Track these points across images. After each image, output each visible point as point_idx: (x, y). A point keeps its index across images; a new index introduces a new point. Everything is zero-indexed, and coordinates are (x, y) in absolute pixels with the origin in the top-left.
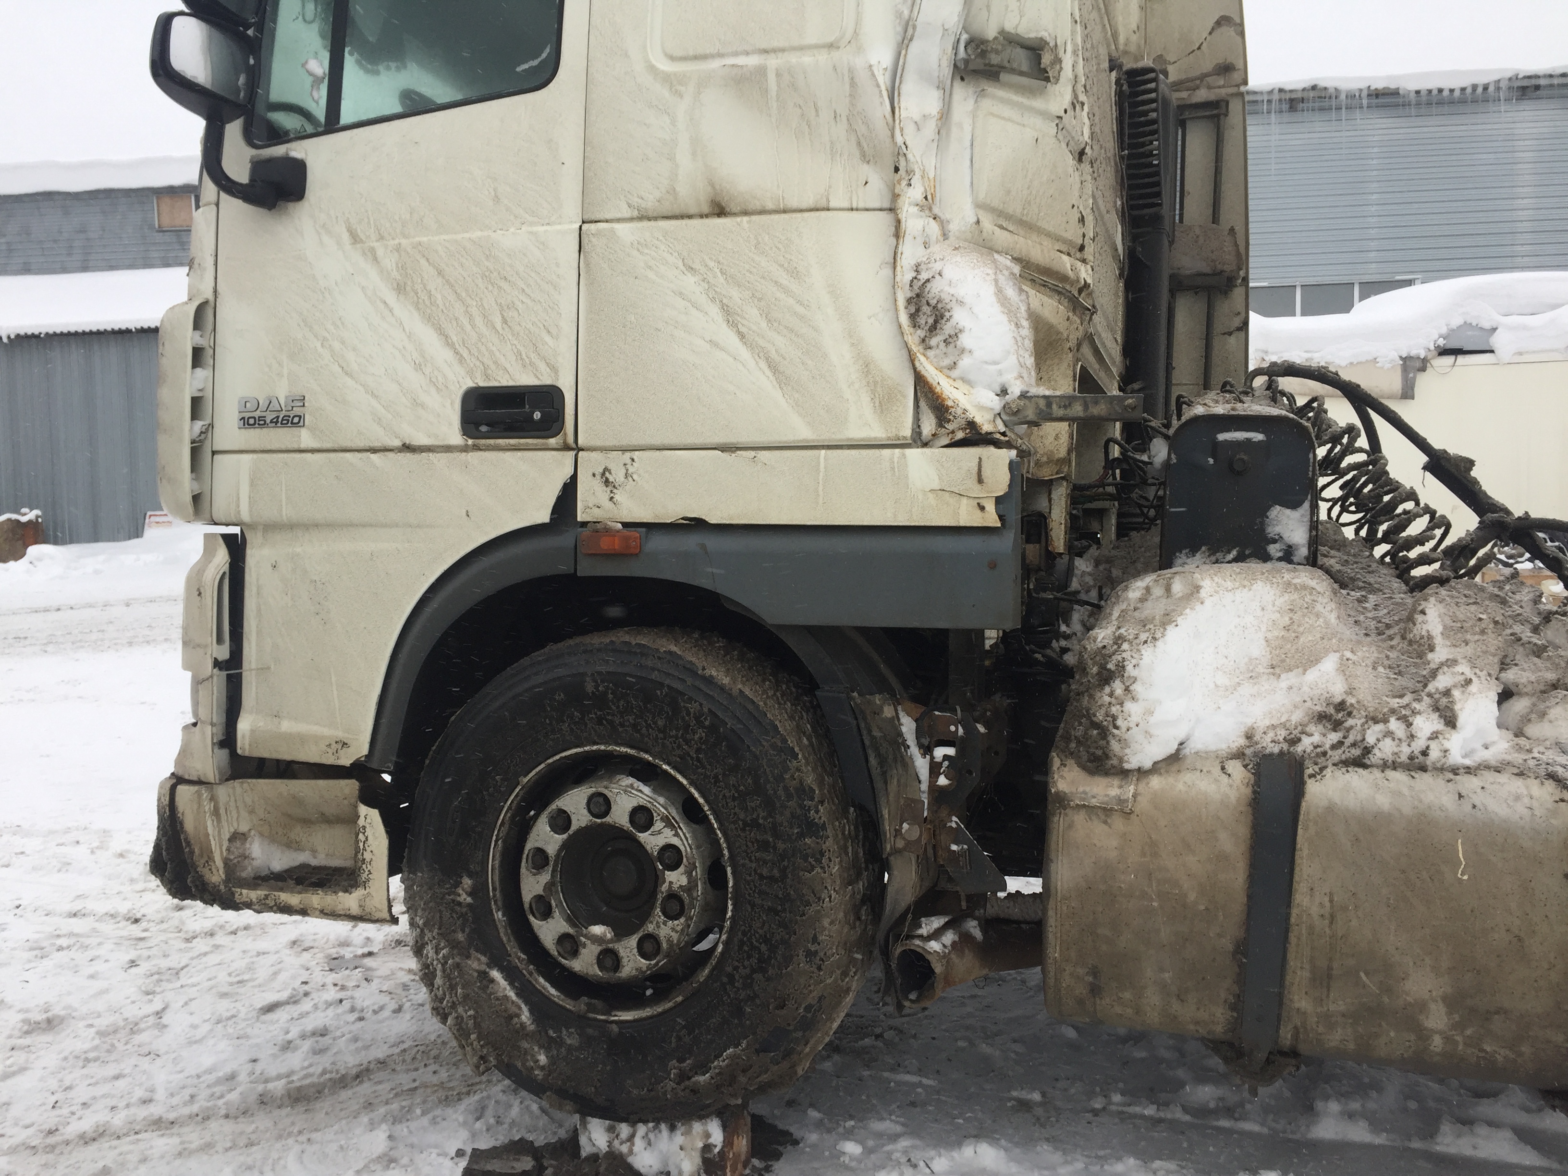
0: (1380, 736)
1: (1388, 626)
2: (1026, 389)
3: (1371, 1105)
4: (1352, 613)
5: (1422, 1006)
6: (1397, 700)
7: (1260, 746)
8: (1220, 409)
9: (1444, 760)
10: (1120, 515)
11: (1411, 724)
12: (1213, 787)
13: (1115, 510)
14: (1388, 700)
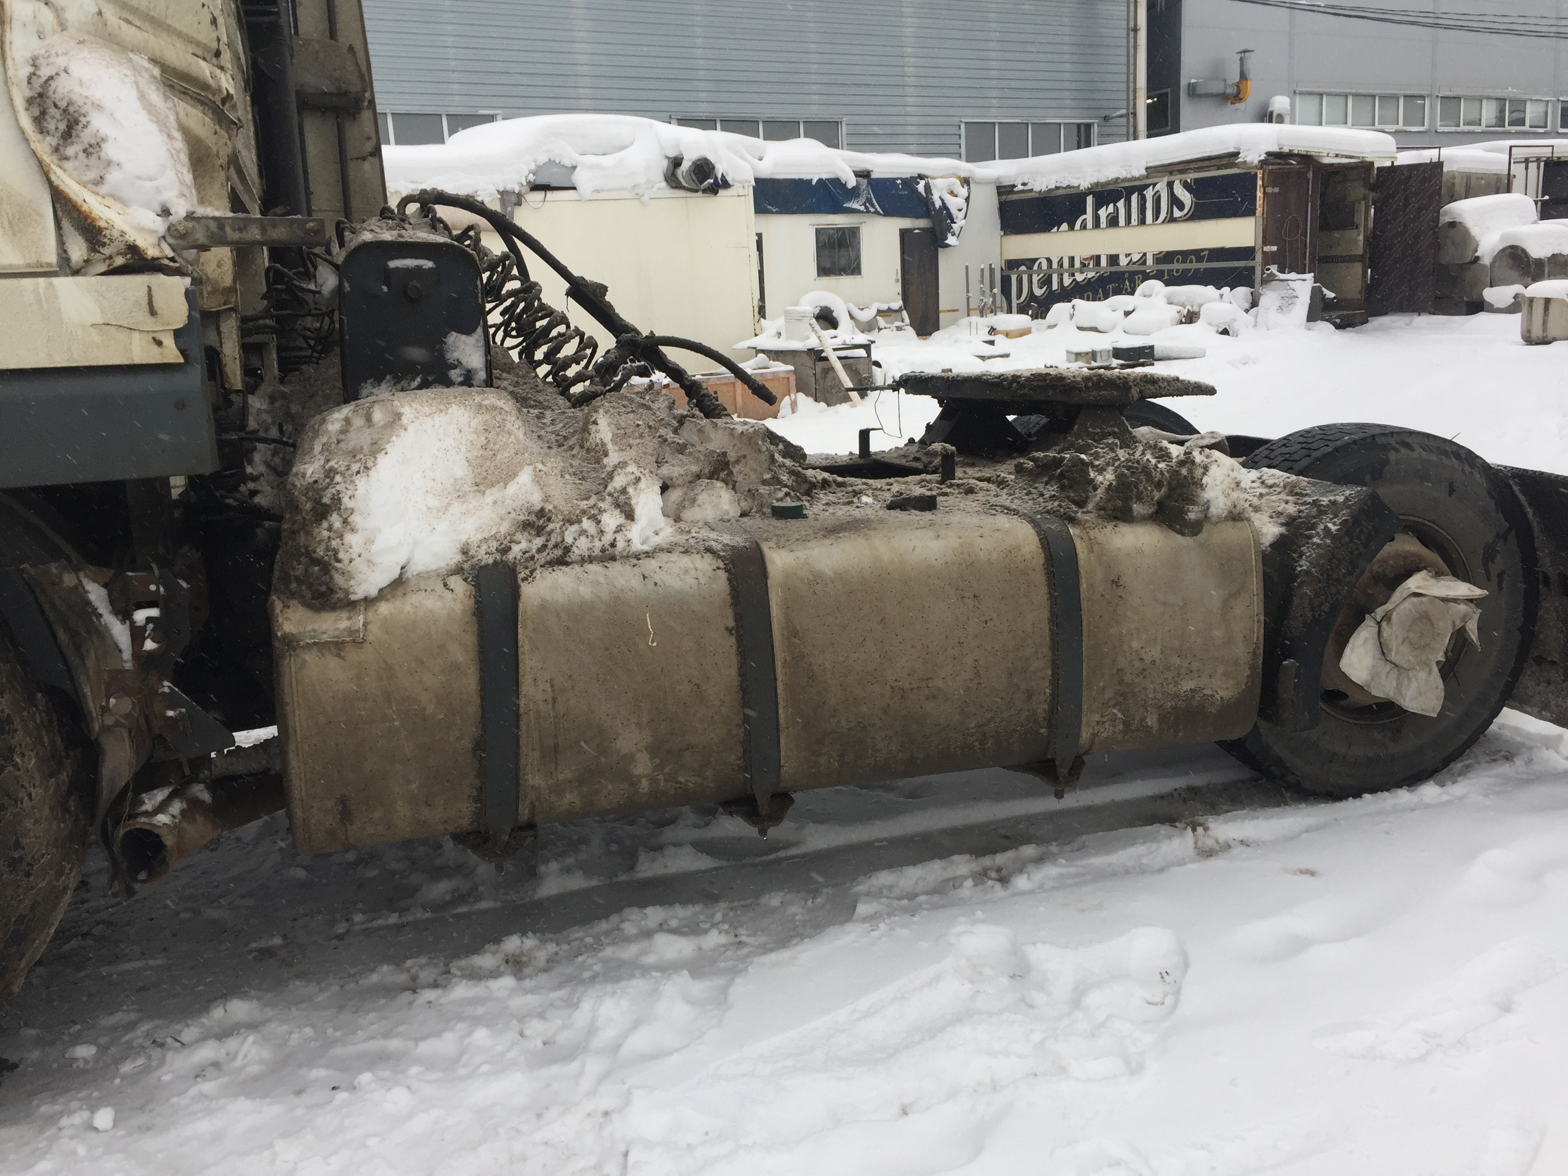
0: (576, 535)
1: (566, 438)
2: (191, 209)
3: (583, 856)
4: (534, 429)
5: (631, 758)
6: (585, 502)
7: (476, 559)
8: (388, 236)
9: (628, 549)
10: (280, 349)
11: (600, 521)
12: (439, 604)
13: (275, 343)
14: (579, 503)
